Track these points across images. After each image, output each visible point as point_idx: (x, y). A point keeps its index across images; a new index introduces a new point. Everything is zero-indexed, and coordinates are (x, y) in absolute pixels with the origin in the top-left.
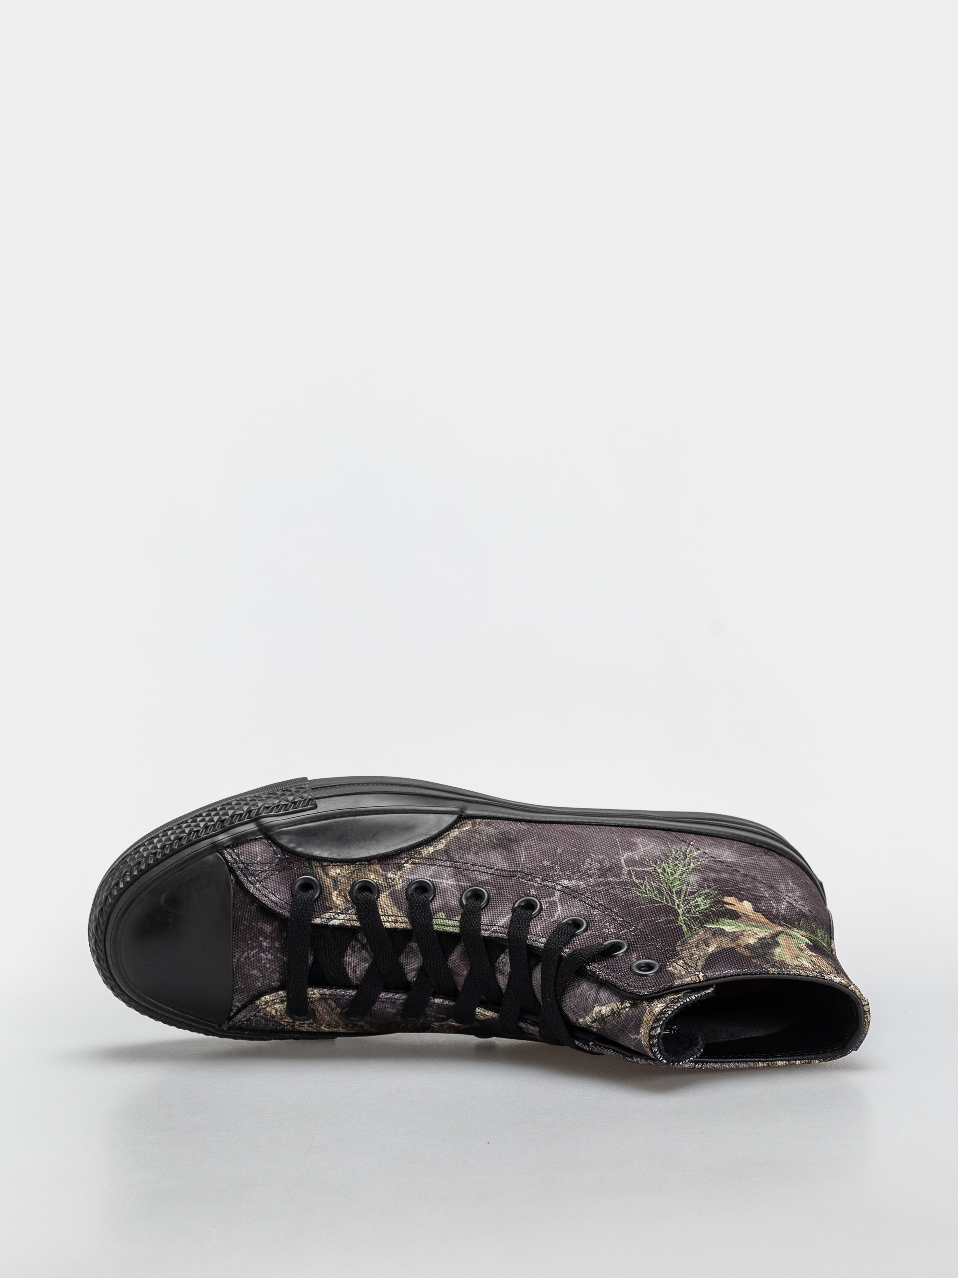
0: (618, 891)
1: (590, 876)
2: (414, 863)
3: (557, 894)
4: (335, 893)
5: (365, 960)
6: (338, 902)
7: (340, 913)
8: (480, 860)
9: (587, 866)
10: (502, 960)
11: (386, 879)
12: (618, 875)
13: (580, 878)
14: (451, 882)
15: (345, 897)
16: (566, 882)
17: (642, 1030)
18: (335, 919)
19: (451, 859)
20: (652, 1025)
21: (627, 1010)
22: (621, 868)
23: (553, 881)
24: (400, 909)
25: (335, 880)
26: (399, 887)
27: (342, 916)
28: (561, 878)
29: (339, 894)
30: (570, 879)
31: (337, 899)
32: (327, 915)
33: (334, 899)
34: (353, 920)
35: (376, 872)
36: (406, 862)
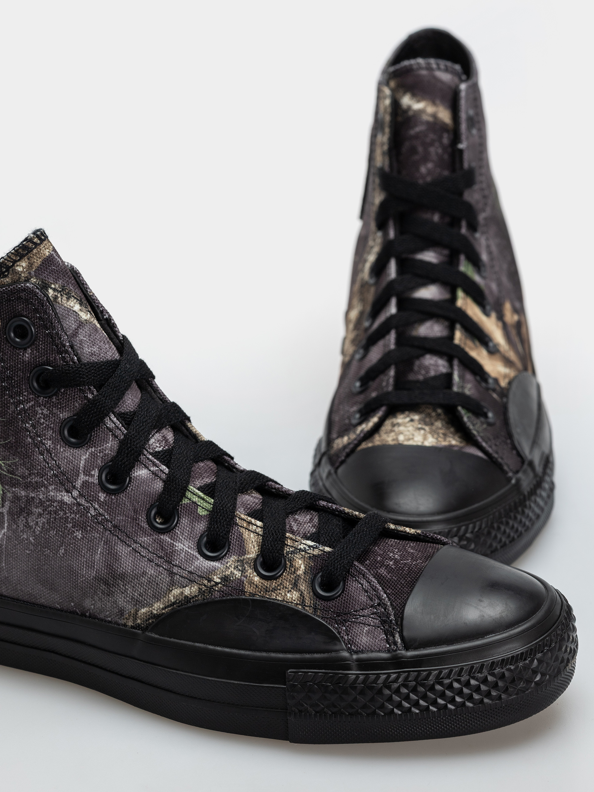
0: (22, 470)
1: (41, 503)
2: (209, 580)
3: (79, 484)
4: (300, 572)
5: (296, 520)
6: (300, 562)
7: (303, 551)
8: (144, 564)
9: (42, 520)
10: (160, 447)
11: (243, 571)
12: (16, 498)
13: (53, 501)
14: (179, 546)
15: (291, 565)
16: (67, 498)
17: (47, 254)
18: (309, 546)
19: (172, 574)
20: (35, 247)
21: (53, 286)
22: (10, 513)
23: (79, 504)
24: (241, 535)
25: (295, 585)
26: (234, 558)
27: (302, 546)
28: (70, 507)
29: (296, 569)
30: (62, 502)
31: (300, 565)
32: (316, 552)
33: (303, 567)
34: (291, 539)
35: (251, 583)
36: (217, 584)
